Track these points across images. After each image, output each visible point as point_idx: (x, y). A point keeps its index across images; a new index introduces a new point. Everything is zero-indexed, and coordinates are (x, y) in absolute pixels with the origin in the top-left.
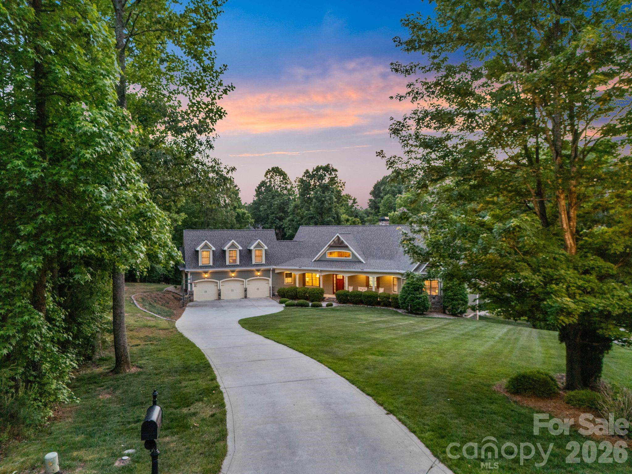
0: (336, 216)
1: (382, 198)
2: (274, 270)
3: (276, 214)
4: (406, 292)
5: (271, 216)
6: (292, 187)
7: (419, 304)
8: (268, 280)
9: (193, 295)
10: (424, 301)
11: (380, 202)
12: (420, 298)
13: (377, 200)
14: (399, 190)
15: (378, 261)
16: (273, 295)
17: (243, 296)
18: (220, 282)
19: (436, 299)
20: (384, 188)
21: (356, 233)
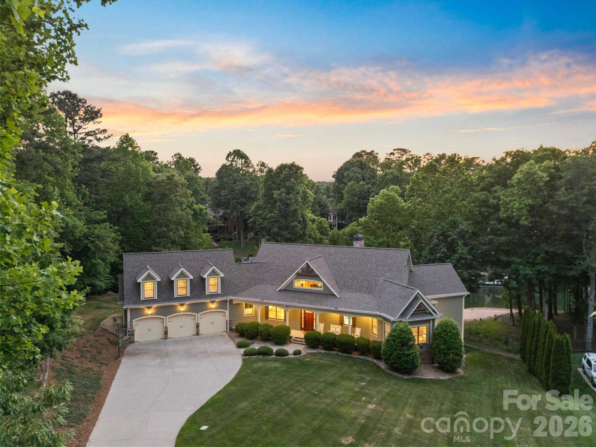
0: (302, 219)
1: (346, 184)
2: (231, 301)
3: (237, 200)
4: (391, 347)
5: (232, 202)
6: (254, 171)
7: (407, 362)
8: (225, 312)
9: (134, 335)
10: (413, 359)
11: (343, 189)
12: (408, 355)
13: (340, 186)
14: (363, 177)
15: (354, 295)
16: (231, 329)
17: (194, 332)
18: (167, 318)
19: (424, 349)
20: (348, 174)
21: (327, 255)
